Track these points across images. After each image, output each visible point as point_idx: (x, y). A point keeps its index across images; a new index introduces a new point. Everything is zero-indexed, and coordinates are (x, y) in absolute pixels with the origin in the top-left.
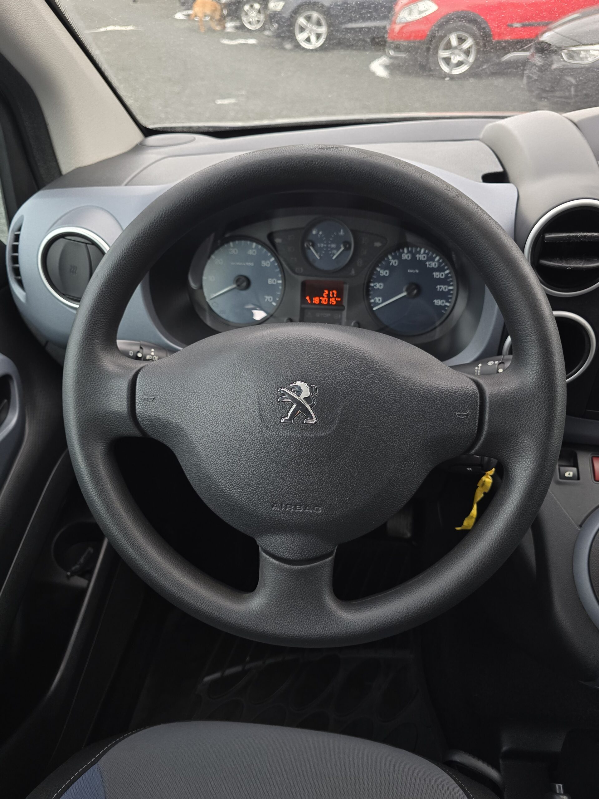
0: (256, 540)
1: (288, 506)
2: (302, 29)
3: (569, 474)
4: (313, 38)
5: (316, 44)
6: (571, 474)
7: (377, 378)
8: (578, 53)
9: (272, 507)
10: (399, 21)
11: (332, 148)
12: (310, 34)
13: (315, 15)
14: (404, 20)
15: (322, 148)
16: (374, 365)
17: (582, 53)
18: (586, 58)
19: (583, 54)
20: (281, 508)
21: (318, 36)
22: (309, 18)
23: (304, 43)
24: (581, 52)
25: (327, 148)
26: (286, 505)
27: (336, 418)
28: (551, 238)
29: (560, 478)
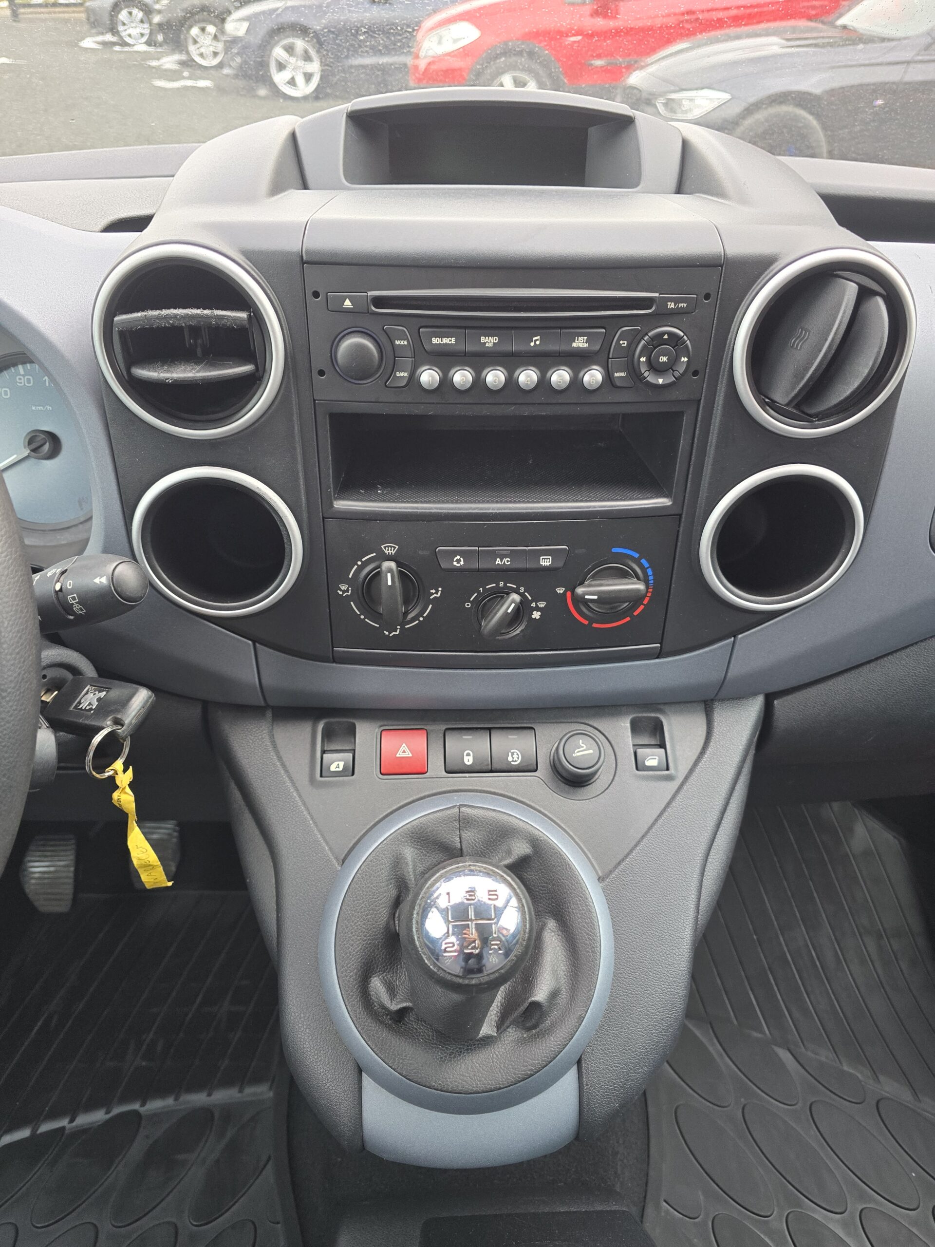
2: (281, 67)
3: (338, 766)
4: (300, 80)
5: (304, 89)
6: (341, 764)
8: (679, 102)
10: (423, 54)
12: (294, 74)
13: (300, 44)
14: (431, 53)
17: (684, 102)
18: (691, 110)
19: (686, 104)
21: (308, 77)
22: (290, 49)
23: (284, 86)
24: (683, 100)
28: (123, 322)
29: (321, 776)
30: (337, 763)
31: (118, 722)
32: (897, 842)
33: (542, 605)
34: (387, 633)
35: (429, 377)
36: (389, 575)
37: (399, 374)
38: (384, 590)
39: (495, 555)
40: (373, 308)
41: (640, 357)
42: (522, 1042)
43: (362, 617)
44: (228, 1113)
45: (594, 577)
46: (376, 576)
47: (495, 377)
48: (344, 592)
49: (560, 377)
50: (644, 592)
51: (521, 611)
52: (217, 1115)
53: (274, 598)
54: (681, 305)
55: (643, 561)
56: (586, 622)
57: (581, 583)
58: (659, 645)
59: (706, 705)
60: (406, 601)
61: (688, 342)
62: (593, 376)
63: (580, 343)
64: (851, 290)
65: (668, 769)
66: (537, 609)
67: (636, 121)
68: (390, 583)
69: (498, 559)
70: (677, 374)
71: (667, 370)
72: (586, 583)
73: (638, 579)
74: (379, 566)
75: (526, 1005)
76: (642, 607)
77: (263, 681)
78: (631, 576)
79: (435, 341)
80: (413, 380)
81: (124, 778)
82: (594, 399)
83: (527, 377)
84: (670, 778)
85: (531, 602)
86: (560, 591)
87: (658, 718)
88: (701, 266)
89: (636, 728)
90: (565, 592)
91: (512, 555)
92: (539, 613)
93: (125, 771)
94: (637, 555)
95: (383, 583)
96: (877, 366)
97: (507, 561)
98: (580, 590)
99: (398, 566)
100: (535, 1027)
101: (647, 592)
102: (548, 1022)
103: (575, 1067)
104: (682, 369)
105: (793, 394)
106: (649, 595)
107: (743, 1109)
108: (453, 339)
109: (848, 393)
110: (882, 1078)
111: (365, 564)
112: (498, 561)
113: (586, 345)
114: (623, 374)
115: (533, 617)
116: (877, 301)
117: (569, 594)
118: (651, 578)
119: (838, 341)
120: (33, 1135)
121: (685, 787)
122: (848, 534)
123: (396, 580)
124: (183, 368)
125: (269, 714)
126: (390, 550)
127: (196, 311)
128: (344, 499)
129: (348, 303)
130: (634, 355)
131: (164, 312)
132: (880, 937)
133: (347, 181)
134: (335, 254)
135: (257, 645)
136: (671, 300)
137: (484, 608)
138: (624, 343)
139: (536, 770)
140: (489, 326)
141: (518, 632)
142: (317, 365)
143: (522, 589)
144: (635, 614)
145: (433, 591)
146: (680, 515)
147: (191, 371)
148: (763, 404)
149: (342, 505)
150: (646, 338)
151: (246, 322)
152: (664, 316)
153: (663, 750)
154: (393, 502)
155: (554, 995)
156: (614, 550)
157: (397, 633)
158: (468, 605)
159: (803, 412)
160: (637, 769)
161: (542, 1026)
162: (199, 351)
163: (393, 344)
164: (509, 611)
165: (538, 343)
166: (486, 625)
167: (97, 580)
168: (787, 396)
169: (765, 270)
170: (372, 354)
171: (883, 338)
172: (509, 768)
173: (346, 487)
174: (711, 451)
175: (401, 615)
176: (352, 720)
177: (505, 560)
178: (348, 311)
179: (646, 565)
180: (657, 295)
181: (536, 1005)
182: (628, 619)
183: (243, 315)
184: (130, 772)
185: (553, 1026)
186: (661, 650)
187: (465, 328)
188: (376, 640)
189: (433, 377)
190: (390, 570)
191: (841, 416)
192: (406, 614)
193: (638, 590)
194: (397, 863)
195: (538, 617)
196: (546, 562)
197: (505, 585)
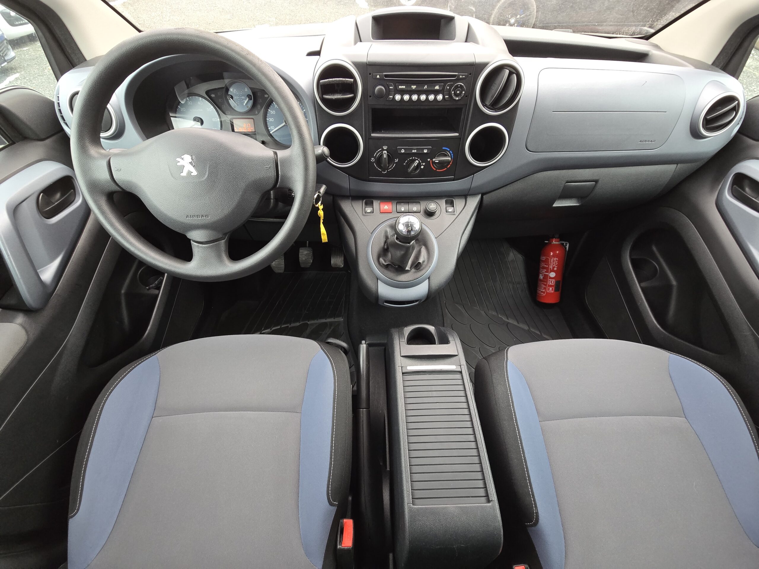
0: (186, 235)
1: (194, 216)
3: (369, 211)
6: (370, 210)
7: (225, 151)
9: (187, 218)
11: (181, 28)
15: (176, 29)
16: (222, 145)
20: (191, 217)
25: (178, 29)
26: (193, 216)
27: (206, 172)
28: (323, 82)
29: (365, 213)
30: (369, 210)
31: (319, 192)
32: (522, 258)
33: (424, 164)
34: (383, 172)
35: (398, 97)
36: (385, 155)
37: (390, 97)
38: (383, 158)
39: (413, 149)
40: (385, 78)
41: (452, 92)
42: (415, 272)
43: (377, 168)
44: (331, 324)
45: (438, 156)
46: (381, 155)
47: (415, 97)
48: (373, 160)
49: (431, 97)
50: (450, 160)
51: (419, 165)
52: (328, 324)
53: (355, 162)
54: (463, 77)
55: (451, 152)
56: (435, 169)
57: (434, 158)
58: (453, 177)
59: (465, 197)
60: (389, 163)
61: (465, 87)
62: (440, 97)
63: (437, 87)
64: (507, 72)
65: (454, 212)
66: (423, 165)
67: (455, 18)
68: (385, 157)
69: (413, 150)
70: (462, 97)
71: (459, 95)
72: (436, 158)
73: (449, 156)
74: (382, 153)
75: (417, 263)
76: (450, 165)
77: (350, 188)
78: (447, 156)
79: (400, 87)
80: (394, 98)
81: (321, 207)
82: (440, 104)
83: (423, 97)
84: (454, 214)
85: (421, 163)
86: (429, 160)
87: (452, 200)
88: (469, 65)
89: (447, 202)
90: (430, 160)
91: (417, 149)
92: (423, 166)
93: (321, 205)
94: (449, 150)
95: (383, 157)
96: (512, 94)
97: (415, 151)
98: (434, 160)
99: (387, 153)
100: (419, 269)
101: (451, 161)
102: (422, 268)
103: (428, 279)
104: (463, 95)
105: (490, 103)
106: (452, 161)
107: (470, 325)
108: (405, 86)
109: (505, 102)
110: (509, 319)
111: (379, 152)
112: (413, 151)
113: (439, 88)
114: (448, 97)
115: (421, 167)
116: (514, 76)
117: (431, 161)
118: (452, 157)
119: (503, 87)
120: (281, 327)
121: (458, 217)
122: (504, 144)
123: (387, 156)
124: (337, 95)
125: (350, 198)
126: (385, 148)
127: (341, 79)
128: (374, 133)
129: (378, 77)
130: (451, 90)
131: (333, 79)
132: (514, 284)
133: (373, 39)
134: (376, 63)
135: (350, 177)
136: (461, 75)
137: (409, 165)
138: (448, 88)
139: (420, 212)
140: (414, 83)
141: (417, 172)
142: (369, 94)
143: (419, 159)
144: (448, 167)
145: (396, 160)
146: (461, 138)
147: (339, 96)
148: (483, 106)
149: (373, 135)
150: (454, 86)
151: (353, 82)
152: (459, 80)
153: (453, 208)
154: (386, 134)
155: (424, 262)
156: (443, 148)
157: (386, 172)
158: (405, 164)
159: (494, 108)
160: (446, 212)
161: (420, 269)
162: (339, 91)
163: (389, 88)
164: (415, 165)
165: (426, 87)
166: (409, 170)
167: (319, 151)
168: (489, 103)
169: (485, 66)
170: (384, 91)
171: (514, 86)
172: (414, 211)
173: (374, 131)
174: (469, 119)
175: (387, 167)
176: (372, 200)
177: (415, 150)
178: (378, 79)
179: (451, 153)
180: (457, 74)
181: (420, 263)
182: (446, 169)
183: (352, 80)
184: (322, 205)
185: (422, 270)
186: (454, 179)
187: (408, 83)
188: (379, 174)
189: (399, 98)
190: (385, 153)
191: (504, 108)
192: (389, 166)
193: (449, 160)
194: (386, 232)
195: (423, 168)
196: (425, 151)
197: (415, 158)
